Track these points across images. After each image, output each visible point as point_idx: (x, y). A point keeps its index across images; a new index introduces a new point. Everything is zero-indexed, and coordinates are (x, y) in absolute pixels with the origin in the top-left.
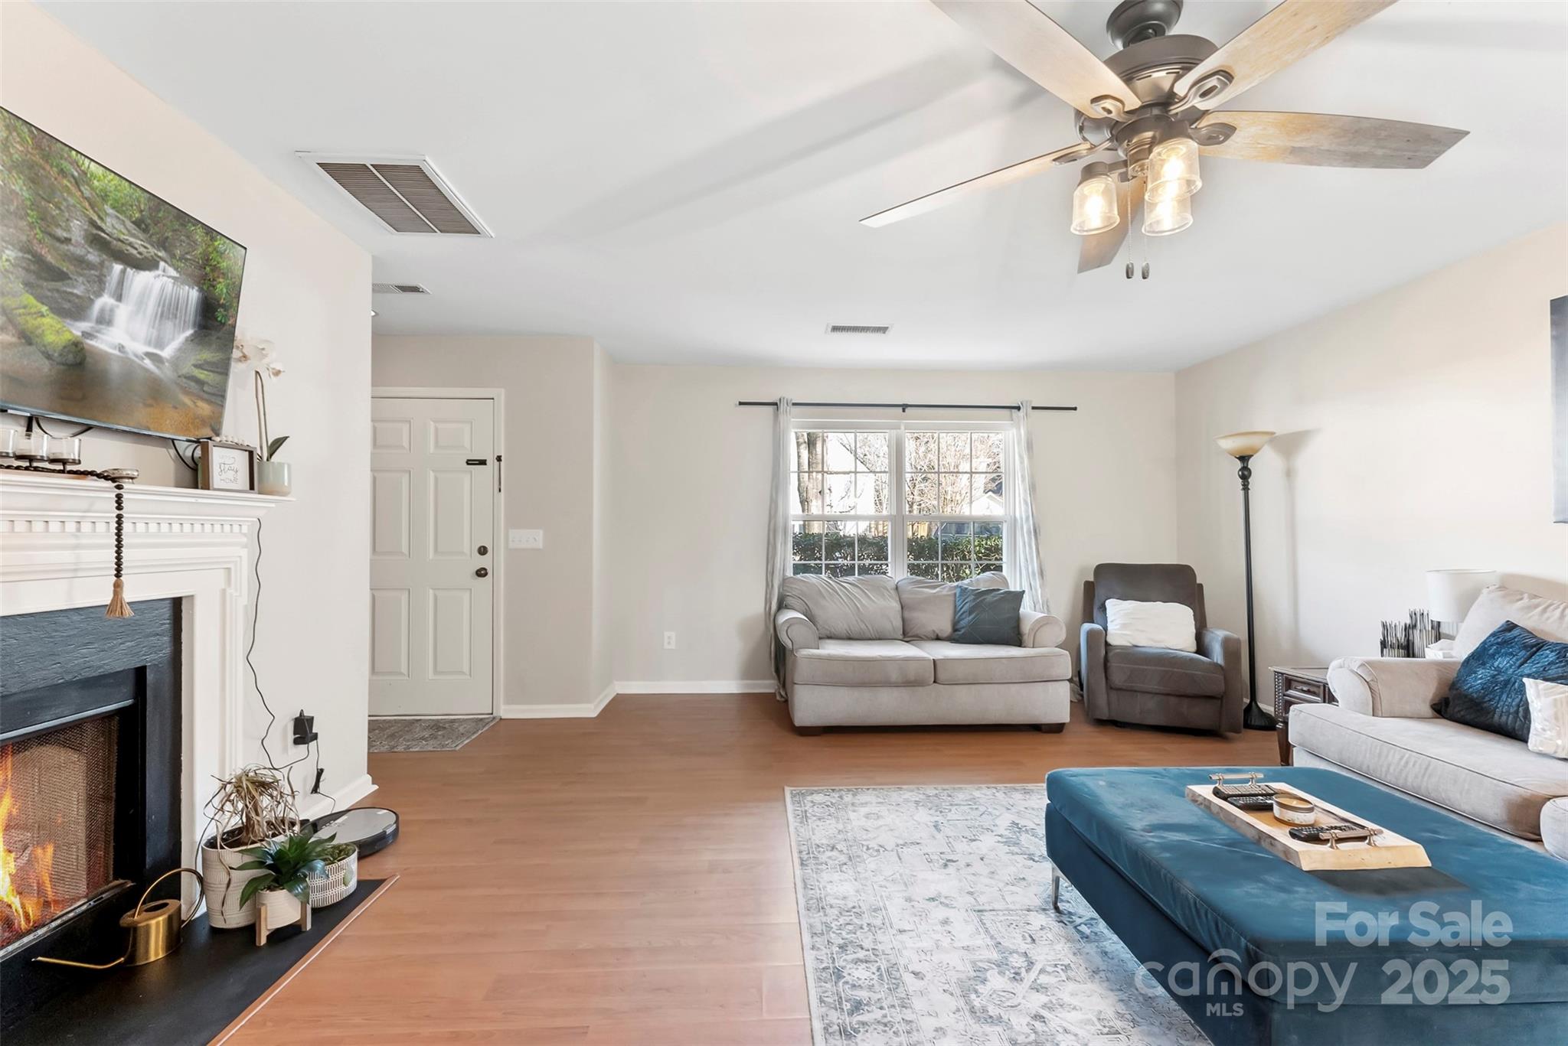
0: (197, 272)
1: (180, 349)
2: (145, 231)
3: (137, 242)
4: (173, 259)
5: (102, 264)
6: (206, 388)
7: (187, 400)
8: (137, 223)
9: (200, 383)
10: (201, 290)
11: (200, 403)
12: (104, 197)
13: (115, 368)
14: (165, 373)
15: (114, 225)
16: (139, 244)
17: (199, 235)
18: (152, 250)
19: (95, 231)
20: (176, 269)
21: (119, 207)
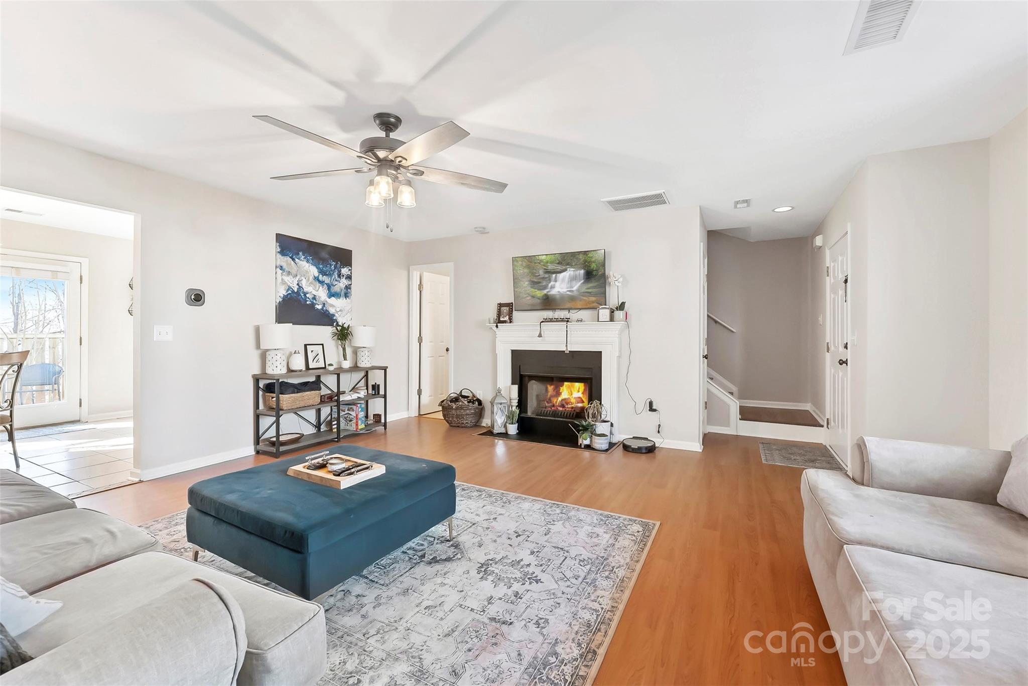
0: (582, 266)
1: (580, 286)
2: (561, 263)
3: (559, 268)
4: (572, 266)
5: (549, 276)
6: (592, 293)
7: (584, 298)
8: (558, 263)
9: (590, 293)
10: (585, 269)
11: (590, 298)
12: (547, 262)
13: (558, 296)
14: (575, 293)
15: (551, 267)
16: (560, 268)
17: (581, 256)
18: (564, 267)
19: (546, 271)
20: (574, 268)
21: (552, 263)
